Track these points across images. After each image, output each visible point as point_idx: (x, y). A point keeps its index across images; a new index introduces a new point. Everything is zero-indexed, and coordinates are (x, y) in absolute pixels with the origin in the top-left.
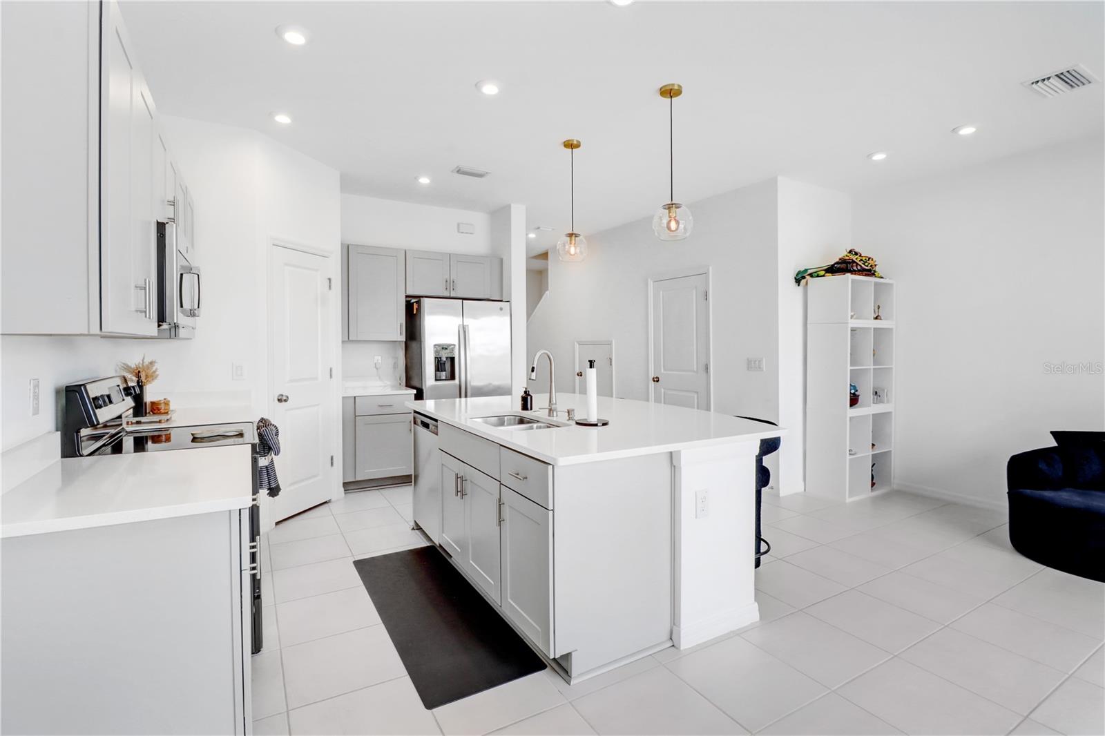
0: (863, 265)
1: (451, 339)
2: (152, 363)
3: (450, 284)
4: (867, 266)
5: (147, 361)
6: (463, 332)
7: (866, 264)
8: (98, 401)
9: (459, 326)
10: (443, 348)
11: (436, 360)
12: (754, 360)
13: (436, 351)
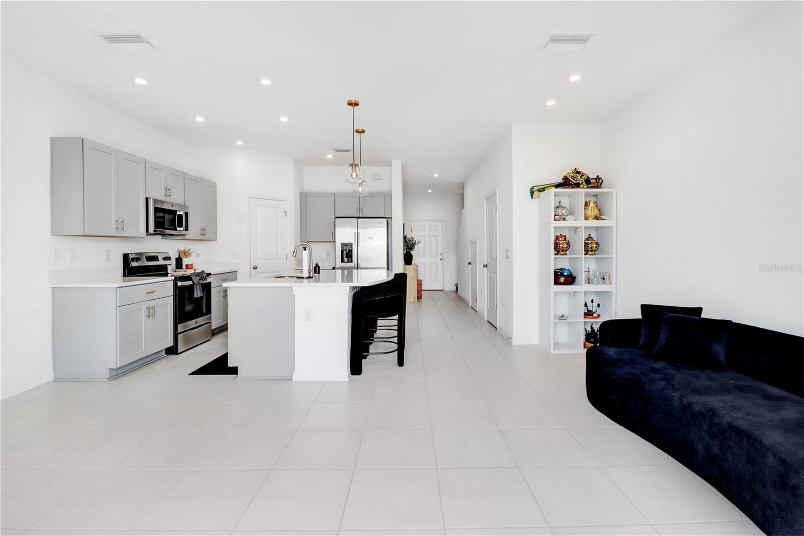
0: (573, 180)
1: (349, 240)
2: (189, 250)
3: (360, 209)
4: (576, 181)
5: (187, 250)
6: (357, 236)
7: (575, 179)
8: (133, 259)
9: (355, 233)
10: (346, 245)
11: (342, 251)
12: (507, 251)
13: (342, 247)
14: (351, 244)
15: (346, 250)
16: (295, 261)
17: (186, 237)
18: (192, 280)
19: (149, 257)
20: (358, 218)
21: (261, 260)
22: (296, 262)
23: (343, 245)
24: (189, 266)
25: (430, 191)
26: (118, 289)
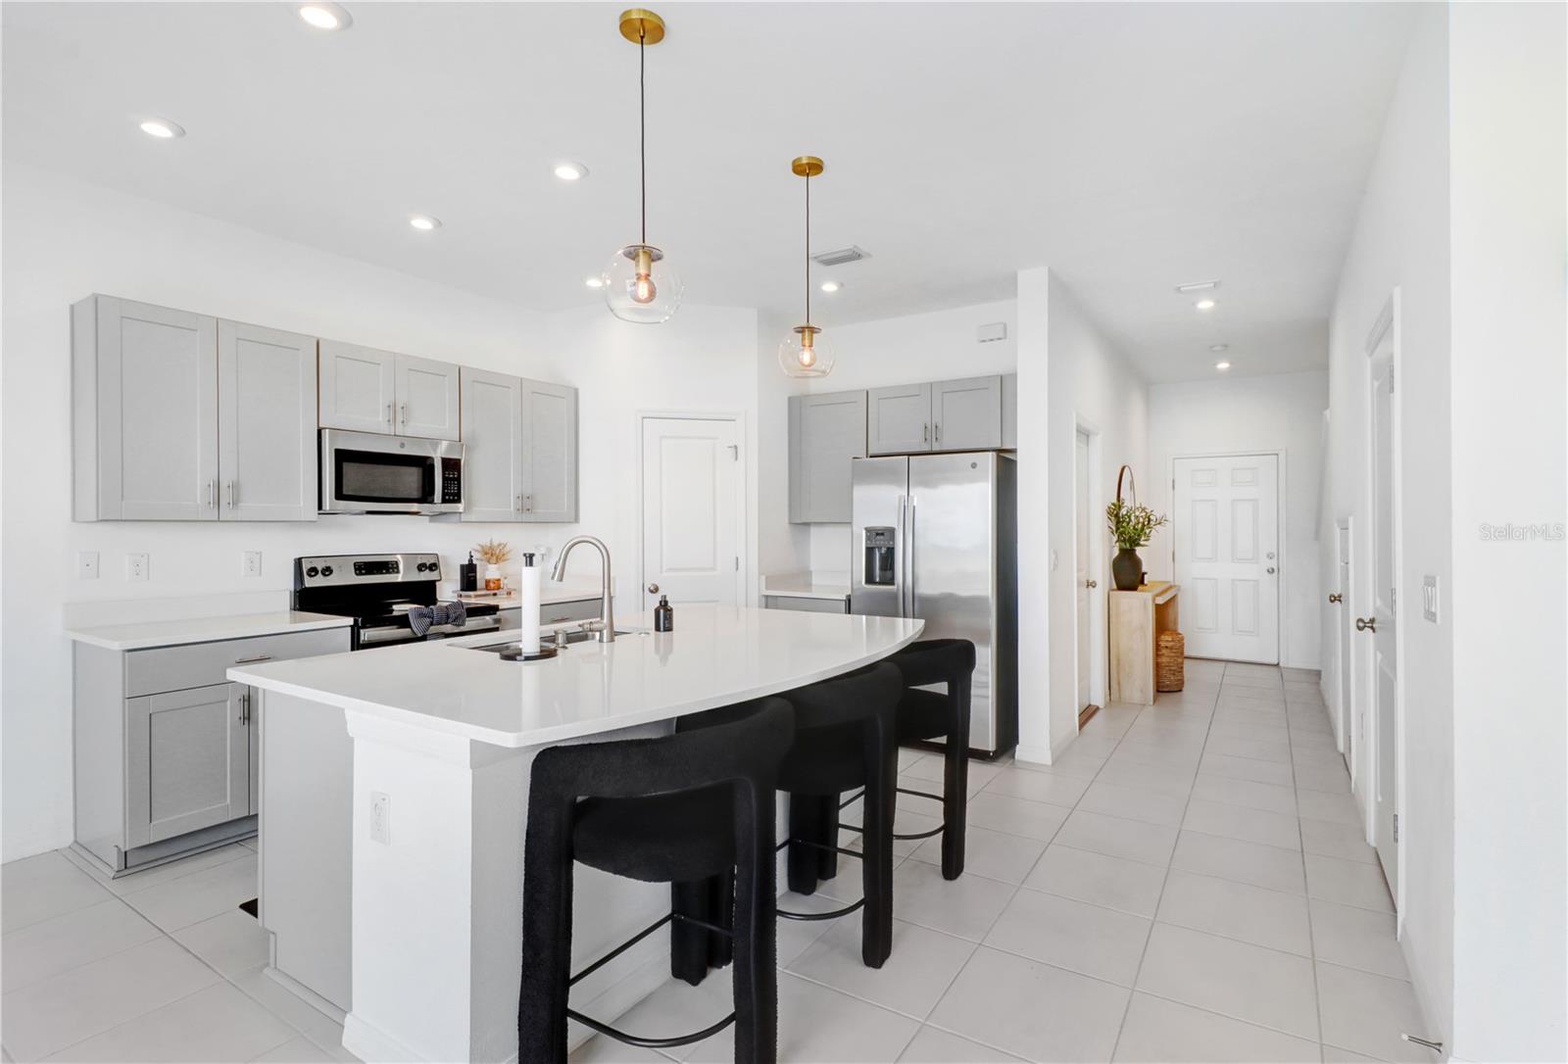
1: (885, 518)
3: (932, 431)
6: (904, 508)
8: (313, 571)
9: (900, 497)
10: (877, 534)
11: (870, 551)
12: (1430, 582)
13: (868, 538)
14: (891, 531)
15: (880, 548)
16: (760, 574)
17: (464, 518)
18: (409, 626)
19: (367, 564)
20: (909, 455)
21: (670, 570)
22: (763, 577)
23: (874, 533)
24: (492, 585)
25: (1223, 366)
26: (127, 654)
